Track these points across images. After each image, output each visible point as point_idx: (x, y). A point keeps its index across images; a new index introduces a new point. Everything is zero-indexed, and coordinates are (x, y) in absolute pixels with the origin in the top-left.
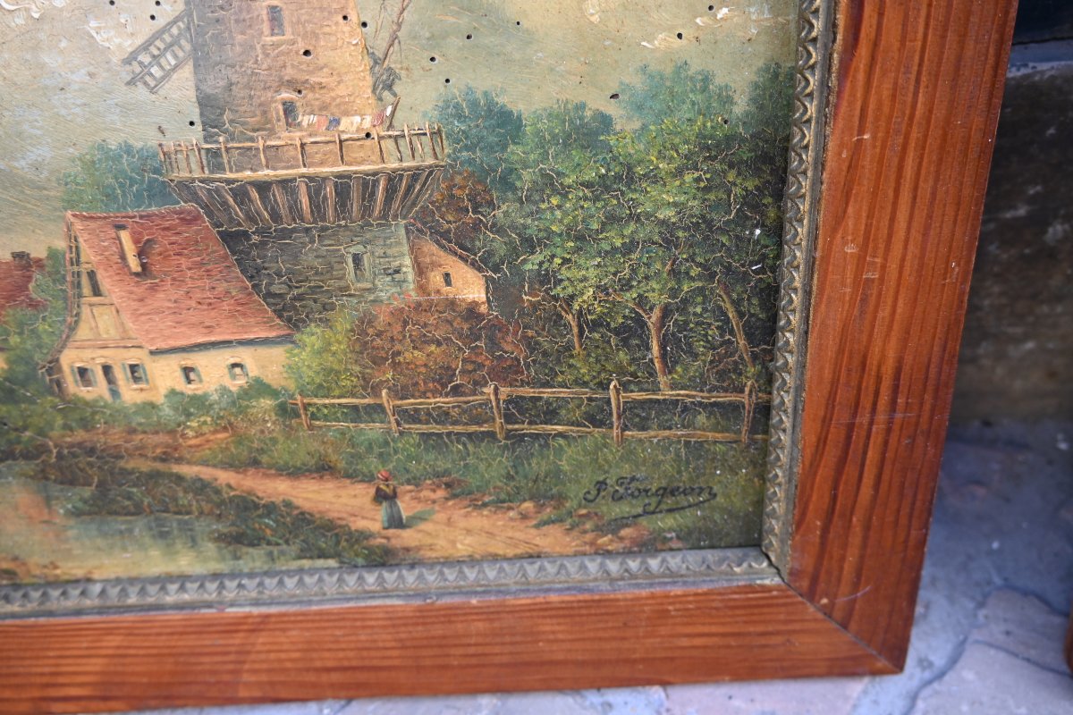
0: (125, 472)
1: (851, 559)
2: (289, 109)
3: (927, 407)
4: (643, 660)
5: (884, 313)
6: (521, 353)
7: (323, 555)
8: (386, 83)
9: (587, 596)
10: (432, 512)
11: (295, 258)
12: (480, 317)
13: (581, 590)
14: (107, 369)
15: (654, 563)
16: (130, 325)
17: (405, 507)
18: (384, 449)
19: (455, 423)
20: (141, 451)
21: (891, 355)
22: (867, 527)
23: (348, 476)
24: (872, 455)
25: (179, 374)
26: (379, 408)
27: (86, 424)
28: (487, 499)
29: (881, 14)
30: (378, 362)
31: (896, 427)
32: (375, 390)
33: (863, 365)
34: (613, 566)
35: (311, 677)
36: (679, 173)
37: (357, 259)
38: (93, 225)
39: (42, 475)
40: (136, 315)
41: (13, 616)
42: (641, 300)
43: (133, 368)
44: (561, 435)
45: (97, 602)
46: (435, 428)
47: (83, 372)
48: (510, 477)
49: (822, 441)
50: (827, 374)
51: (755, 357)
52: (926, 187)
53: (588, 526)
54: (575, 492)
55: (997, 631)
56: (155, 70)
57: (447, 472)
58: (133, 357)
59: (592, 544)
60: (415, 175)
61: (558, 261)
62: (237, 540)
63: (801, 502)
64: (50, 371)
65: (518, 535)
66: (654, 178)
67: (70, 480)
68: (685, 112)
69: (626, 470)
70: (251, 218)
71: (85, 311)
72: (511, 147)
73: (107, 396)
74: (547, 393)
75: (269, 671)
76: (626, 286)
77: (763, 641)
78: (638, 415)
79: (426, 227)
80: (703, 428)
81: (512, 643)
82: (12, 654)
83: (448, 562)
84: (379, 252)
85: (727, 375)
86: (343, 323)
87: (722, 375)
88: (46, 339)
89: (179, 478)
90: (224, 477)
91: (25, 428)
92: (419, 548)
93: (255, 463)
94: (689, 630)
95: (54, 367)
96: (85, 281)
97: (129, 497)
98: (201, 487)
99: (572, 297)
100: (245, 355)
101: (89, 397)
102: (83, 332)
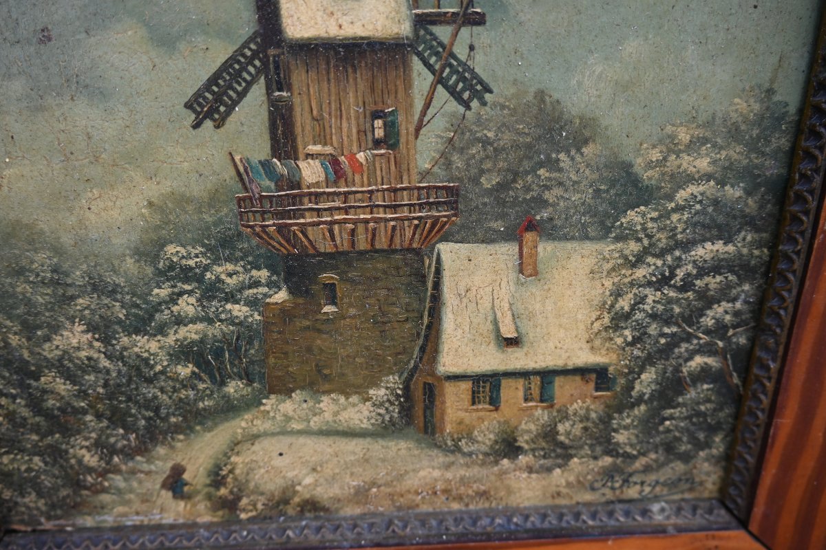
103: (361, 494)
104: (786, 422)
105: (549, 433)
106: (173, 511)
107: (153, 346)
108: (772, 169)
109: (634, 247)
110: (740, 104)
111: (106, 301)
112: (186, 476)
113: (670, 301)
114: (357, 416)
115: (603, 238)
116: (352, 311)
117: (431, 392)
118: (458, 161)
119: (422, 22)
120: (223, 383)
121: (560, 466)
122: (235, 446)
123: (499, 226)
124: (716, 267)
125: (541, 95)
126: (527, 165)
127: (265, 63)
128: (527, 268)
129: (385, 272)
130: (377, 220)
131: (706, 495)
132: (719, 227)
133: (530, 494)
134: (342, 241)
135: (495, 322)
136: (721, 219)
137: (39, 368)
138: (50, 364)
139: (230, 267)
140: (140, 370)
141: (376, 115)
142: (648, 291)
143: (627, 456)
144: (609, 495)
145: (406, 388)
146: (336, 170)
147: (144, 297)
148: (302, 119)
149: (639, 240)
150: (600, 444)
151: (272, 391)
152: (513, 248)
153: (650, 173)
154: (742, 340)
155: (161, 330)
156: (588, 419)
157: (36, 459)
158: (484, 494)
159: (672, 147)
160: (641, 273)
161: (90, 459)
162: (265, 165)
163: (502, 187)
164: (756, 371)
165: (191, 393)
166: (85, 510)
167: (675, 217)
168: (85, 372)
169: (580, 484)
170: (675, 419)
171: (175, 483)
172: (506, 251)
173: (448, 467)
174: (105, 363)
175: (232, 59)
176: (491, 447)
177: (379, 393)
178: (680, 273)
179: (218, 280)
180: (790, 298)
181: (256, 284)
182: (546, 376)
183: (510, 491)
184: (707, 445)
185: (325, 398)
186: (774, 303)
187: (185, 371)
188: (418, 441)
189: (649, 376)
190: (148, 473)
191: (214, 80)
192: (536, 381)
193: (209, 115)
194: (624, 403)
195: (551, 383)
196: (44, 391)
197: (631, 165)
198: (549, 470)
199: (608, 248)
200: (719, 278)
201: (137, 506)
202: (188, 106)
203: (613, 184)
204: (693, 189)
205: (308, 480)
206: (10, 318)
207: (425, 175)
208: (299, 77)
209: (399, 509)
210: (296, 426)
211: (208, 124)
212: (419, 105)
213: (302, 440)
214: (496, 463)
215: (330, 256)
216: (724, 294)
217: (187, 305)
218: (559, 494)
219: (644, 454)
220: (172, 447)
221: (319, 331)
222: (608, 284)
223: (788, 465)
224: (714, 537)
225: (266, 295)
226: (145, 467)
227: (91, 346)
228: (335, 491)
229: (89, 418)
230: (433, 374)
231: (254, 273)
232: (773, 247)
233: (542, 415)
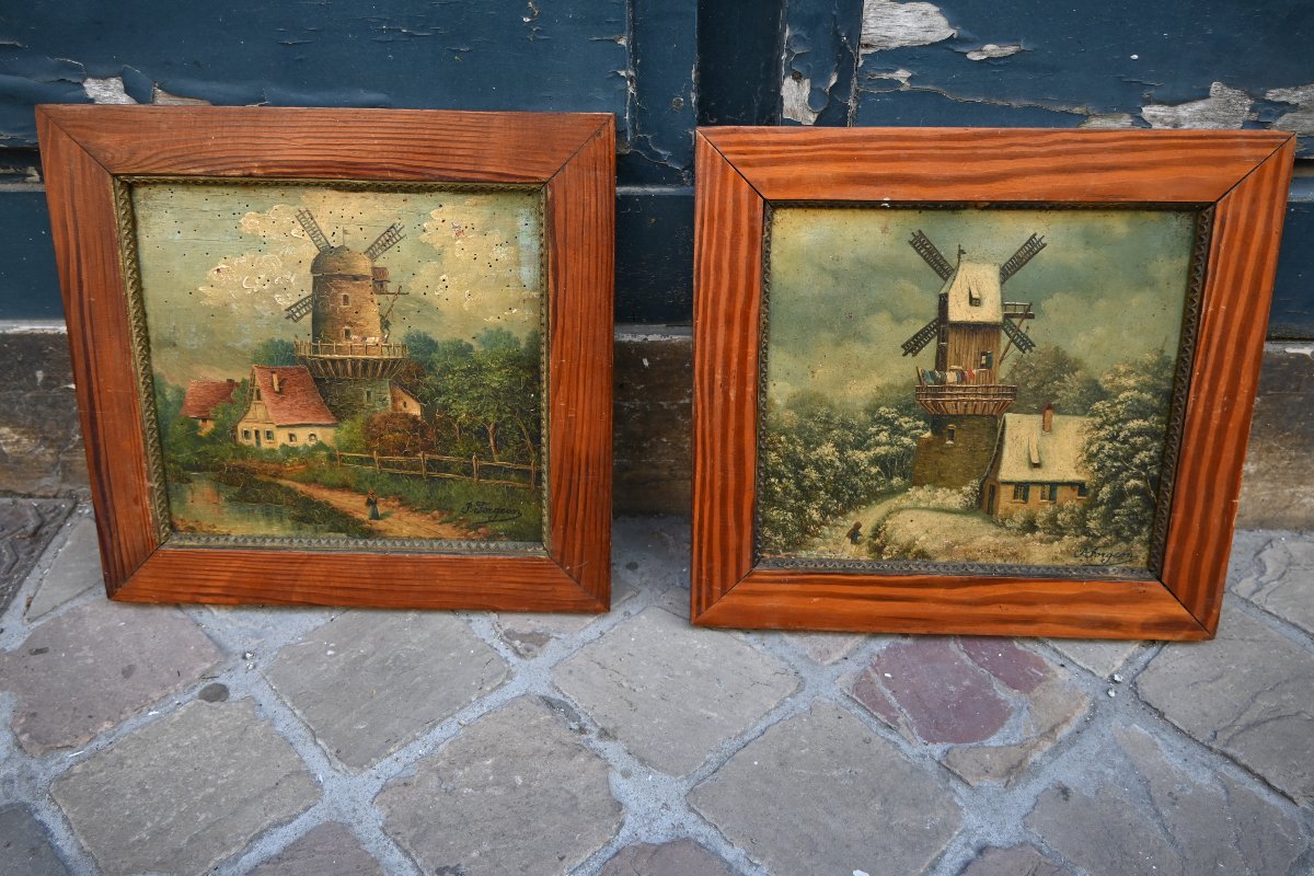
0: (257, 481)
1: (578, 547)
2: (347, 332)
3: (602, 473)
4: (486, 594)
5: (578, 432)
6: (434, 439)
7: (340, 531)
8: (385, 325)
9: (459, 556)
10: (392, 513)
11: (343, 391)
12: (418, 422)
13: (455, 554)
14: (257, 432)
15: (492, 545)
16: (270, 414)
17: (381, 509)
18: (372, 479)
19: (405, 469)
20: (264, 472)
21: (584, 449)
22: (583, 530)
23: (356, 491)
24: (581, 495)
25: (287, 437)
26: (372, 459)
27: (243, 457)
28: (418, 508)
29: (564, 318)
30: (373, 438)
31: (590, 483)
32: (371, 451)
33: (573, 452)
34: (473, 545)
35: (327, 592)
36: (499, 369)
37: (368, 393)
38: (262, 371)
39: (218, 481)
40: (273, 409)
41: (192, 547)
42: (485, 420)
43: (268, 433)
44: (452, 479)
45: (233, 543)
46: (397, 471)
47: (246, 433)
48: (428, 498)
49: (559, 486)
50: (558, 455)
51: (534, 449)
52: (589, 382)
53: (464, 526)
54: (458, 507)
55: (666, 603)
56: (297, 314)
57: (400, 493)
58: (269, 428)
59: (465, 535)
60: (395, 361)
61: (451, 401)
62: (302, 520)
63: (553, 516)
64: (232, 431)
65: (431, 527)
66: (490, 370)
67: (230, 483)
68: (502, 346)
69: (481, 498)
70: (327, 374)
71: (253, 406)
72: (433, 354)
73: (255, 444)
74: (445, 458)
75: (307, 586)
76: (479, 413)
77: (542, 588)
78: (486, 472)
79: (397, 382)
80: (514, 481)
81: (425, 580)
82: (188, 567)
83: (398, 538)
84: (378, 391)
85: (523, 457)
86: (360, 420)
87: (521, 456)
88: (233, 417)
89: (280, 486)
90: (300, 487)
91: (216, 456)
92: (385, 530)
93: (315, 481)
94: (507, 579)
95: (234, 429)
96: (255, 394)
97: (256, 493)
98: (289, 491)
99: (457, 416)
100: (317, 431)
101: (246, 444)
102: (250, 415)
103: (949, 549)
104: (1179, 516)
105: (1053, 519)
106: (849, 552)
107: (862, 456)
108: (1166, 386)
109: (1098, 420)
110: (1148, 356)
111: (847, 432)
112: (861, 530)
113: (1117, 449)
114: (954, 501)
115: (1084, 414)
116: (960, 445)
117: (994, 491)
118: (1018, 375)
119: (1007, 316)
120: (891, 478)
121: (1057, 540)
122: (889, 514)
123: (1035, 406)
124: (1140, 432)
125: (1057, 349)
126: (1049, 379)
127: (939, 331)
128: (1047, 428)
129: (978, 425)
130: (978, 401)
131: (1139, 565)
132: (1141, 413)
133: (1041, 557)
134: (961, 410)
135: (1029, 455)
136: (1141, 409)
137: (806, 464)
138: (811, 462)
139: (907, 419)
140: (853, 468)
141: (983, 354)
142: (1105, 443)
143: (1094, 536)
144: (1084, 560)
145: (981, 487)
146: (962, 377)
147: (864, 432)
148: (951, 355)
149: (1101, 417)
150: (1080, 527)
151: (914, 484)
152: (1041, 417)
153: (1106, 385)
154: (1155, 473)
155: (868, 449)
156: (1074, 512)
157: (790, 514)
158: (1015, 555)
159: (1117, 374)
160: (1102, 433)
161: (816, 516)
162: (932, 373)
163: (1037, 388)
164: (1162, 488)
165: (875, 483)
166: (804, 547)
167: (1119, 407)
168: (827, 467)
169: (1068, 552)
170: (1120, 515)
171: (854, 535)
172: (1038, 418)
173: (997, 535)
174: (838, 463)
175: (925, 328)
176: (1021, 525)
177: (967, 489)
178: (1122, 435)
179: (901, 425)
180: (1175, 448)
181: (917, 428)
182: (1054, 485)
183: (1029, 554)
184: (1138, 533)
185: (940, 490)
186: (1169, 451)
187: (874, 470)
188: (984, 519)
189: (1106, 489)
190: (842, 527)
191: (916, 336)
192: (1048, 487)
193: (911, 351)
194: (1093, 504)
195: (1055, 489)
196: (805, 477)
197: (1097, 381)
198: (1052, 542)
199: (1086, 420)
200: (1141, 438)
201: (831, 547)
202: (903, 346)
203: (1089, 389)
204: (1127, 394)
205: (923, 538)
206: (800, 438)
207: (1002, 381)
208: (952, 337)
209: (968, 560)
210: (923, 505)
211: (910, 354)
212: (1002, 350)
213: (924, 513)
214: (1023, 535)
215: (954, 416)
216: (1144, 447)
217: (883, 437)
218: (1056, 557)
219: (1104, 536)
220: (858, 512)
221: (943, 453)
222: (1086, 438)
223: (1182, 541)
224: (1142, 585)
225: (921, 434)
226: (842, 523)
227: (833, 454)
228: (936, 546)
229: (822, 492)
230: (995, 479)
231: (918, 422)
232: (1168, 425)
233: (1050, 508)
